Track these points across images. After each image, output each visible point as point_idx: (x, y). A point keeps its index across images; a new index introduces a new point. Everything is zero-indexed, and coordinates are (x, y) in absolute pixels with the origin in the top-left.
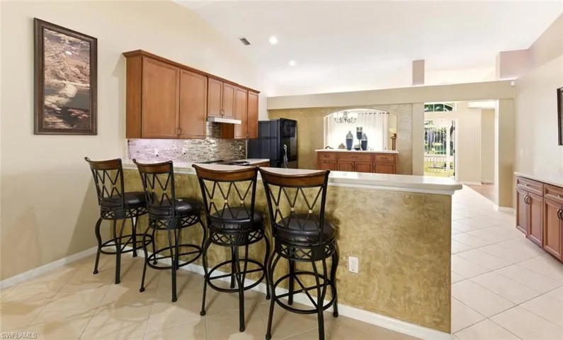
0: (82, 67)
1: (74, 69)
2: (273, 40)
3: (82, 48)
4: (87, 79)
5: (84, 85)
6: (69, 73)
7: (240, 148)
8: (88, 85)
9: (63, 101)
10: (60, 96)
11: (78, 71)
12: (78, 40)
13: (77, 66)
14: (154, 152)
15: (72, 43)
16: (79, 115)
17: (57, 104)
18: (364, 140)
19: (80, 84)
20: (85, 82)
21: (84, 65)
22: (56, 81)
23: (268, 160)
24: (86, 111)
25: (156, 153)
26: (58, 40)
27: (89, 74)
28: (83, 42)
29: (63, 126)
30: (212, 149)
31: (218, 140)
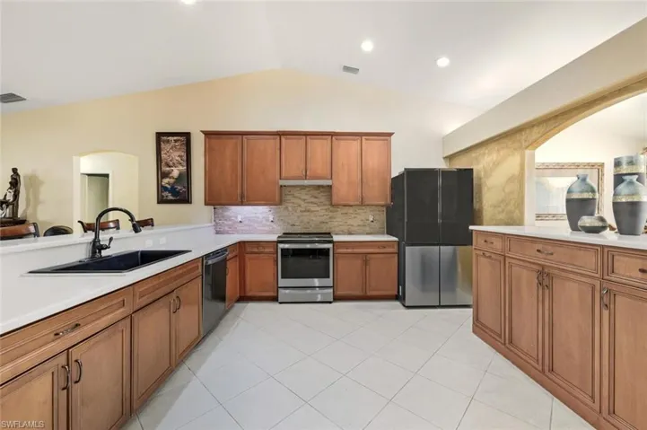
0: (182, 156)
1: (177, 158)
2: (367, 46)
3: (182, 142)
4: (185, 164)
5: (183, 168)
6: (175, 161)
7: (371, 218)
8: (186, 168)
9: (172, 181)
10: (170, 178)
11: (179, 159)
12: (179, 138)
13: (179, 156)
14: (236, 217)
15: (176, 141)
16: (180, 190)
17: (169, 183)
19: (181, 168)
20: (183, 166)
21: (183, 154)
22: (168, 169)
23: (395, 239)
24: (185, 187)
25: (240, 220)
26: (168, 141)
27: (186, 160)
28: (182, 138)
29: (171, 197)
30: (314, 219)
31: (326, 207)
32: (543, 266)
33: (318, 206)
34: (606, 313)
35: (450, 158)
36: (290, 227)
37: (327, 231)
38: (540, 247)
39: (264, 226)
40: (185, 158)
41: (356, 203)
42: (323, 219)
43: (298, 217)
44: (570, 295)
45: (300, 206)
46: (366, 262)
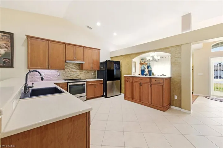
0: (7, 44)
3: (7, 37)
4: (10, 48)
5: (8, 50)
6: (2, 46)
7: (93, 74)
8: (10, 50)
11: (5, 45)
12: (6, 34)
13: (5, 44)
15: (2, 36)
16: (6, 61)
18: (150, 70)
19: (6, 50)
23: (103, 79)
24: (9, 59)
25: (44, 75)
27: (10, 46)
28: (7, 35)
30: (75, 74)
31: (79, 70)
32: (141, 82)
33: (76, 70)
34: (151, 88)
35: (112, 58)
36: (66, 77)
37: (80, 78)
38: (140, 78)
39: (55, 77)
40: (10, 45)
41: (90, 69)
42: (78, 74)
43: (69, 74)
44: (145, 86)
45: (70, 70)
46: (95, 87)
